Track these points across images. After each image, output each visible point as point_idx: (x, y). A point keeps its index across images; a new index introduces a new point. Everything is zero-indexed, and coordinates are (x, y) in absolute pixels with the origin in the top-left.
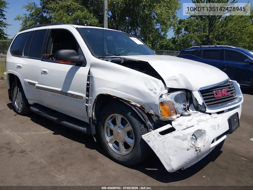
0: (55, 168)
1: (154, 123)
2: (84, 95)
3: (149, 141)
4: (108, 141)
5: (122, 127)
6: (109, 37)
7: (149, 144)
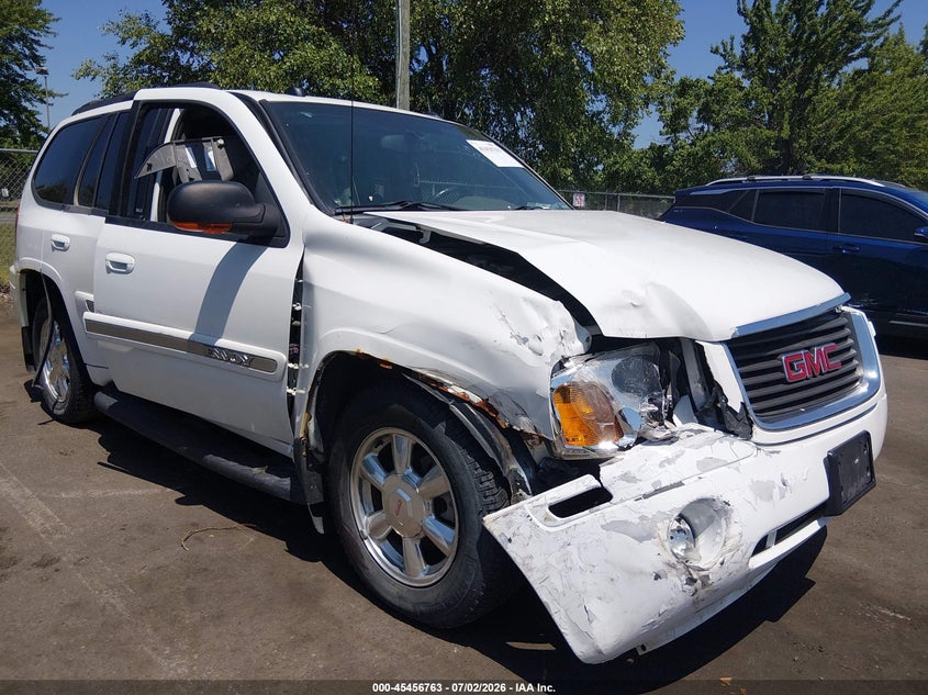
0: (155, 630)
1: (536, 467)
2: (281, 356)
3: (510, 540)
4: (366, 532)
5: (416, 478)
6: (387, 139)
7: (511, 550)
